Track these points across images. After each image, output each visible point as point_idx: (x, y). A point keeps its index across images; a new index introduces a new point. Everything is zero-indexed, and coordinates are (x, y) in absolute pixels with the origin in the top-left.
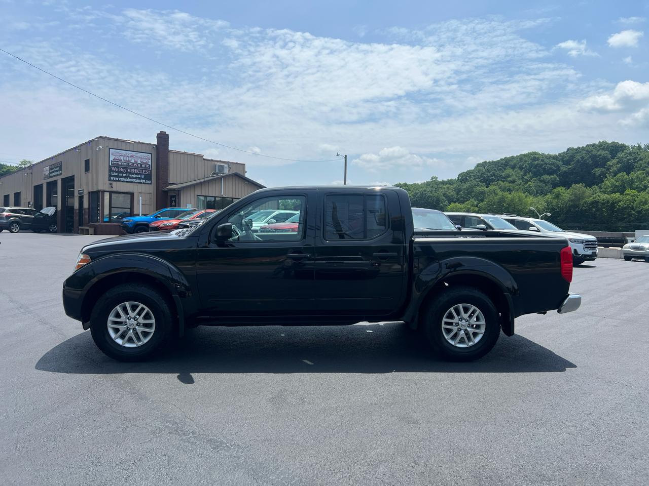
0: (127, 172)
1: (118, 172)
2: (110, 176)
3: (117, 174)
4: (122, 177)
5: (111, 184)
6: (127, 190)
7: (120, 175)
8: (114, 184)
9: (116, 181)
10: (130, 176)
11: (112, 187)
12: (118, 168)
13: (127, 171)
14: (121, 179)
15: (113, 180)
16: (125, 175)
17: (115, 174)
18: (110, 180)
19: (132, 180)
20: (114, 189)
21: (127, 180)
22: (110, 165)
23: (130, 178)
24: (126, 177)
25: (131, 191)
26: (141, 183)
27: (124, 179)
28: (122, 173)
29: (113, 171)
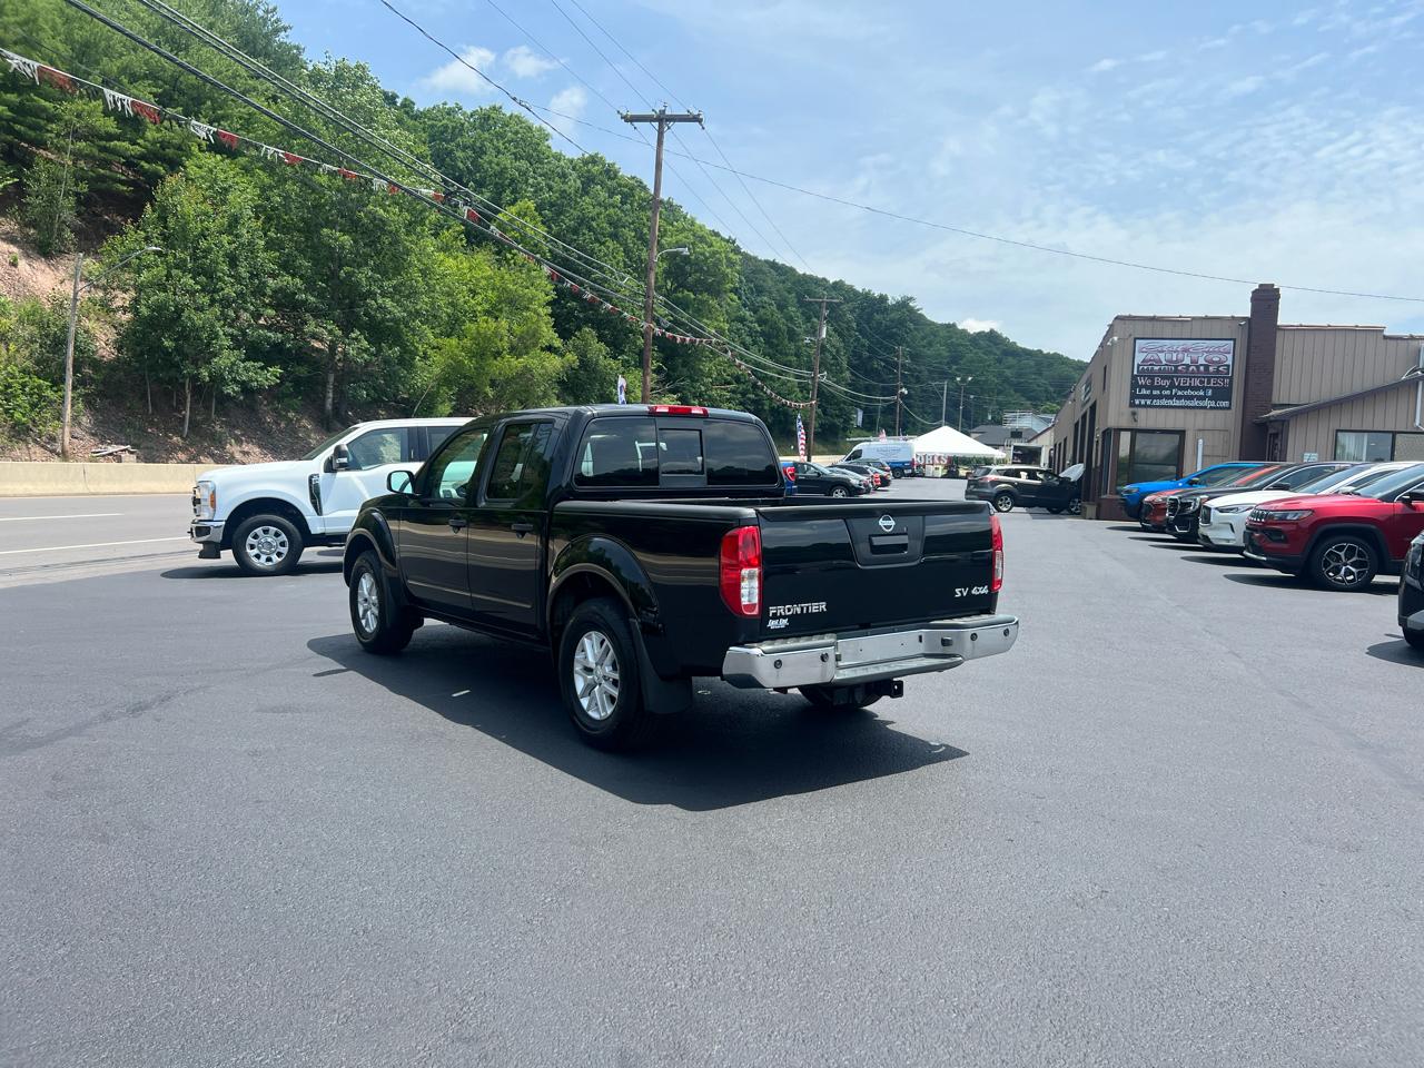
0: (1172, 386)
1: (1152, 387)
2: (1133, 396)
3: (1148, 392)
4: (1160, 397)
5: (1134, 414)
6: (1170, 426)
7: (1155, 392)
8: (1142, 412)
9: (1146, 406)
10: (1180, 393)
11: (1135, 421)
12: (1152, 378)
13: (1172, 383)
14: (1157, 402)
15: (1140, 406)
16: (1168, 392)
17: (1144, 392)
18: (1132, 405)
19: (1182, 402)
20: (1142, 424)
21: (1170, 402)
22: (1135, 373)
23: (1179, 398)
24: (1168, 397)
25: (1179, 426)
26: (1205, 408)
27: (1164, 402)
28: (1161, 388)
29: (1141, 387)
